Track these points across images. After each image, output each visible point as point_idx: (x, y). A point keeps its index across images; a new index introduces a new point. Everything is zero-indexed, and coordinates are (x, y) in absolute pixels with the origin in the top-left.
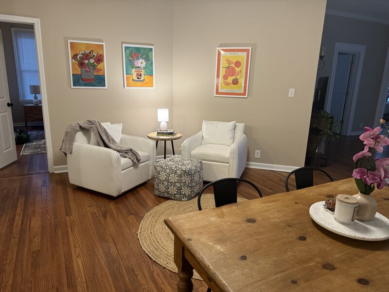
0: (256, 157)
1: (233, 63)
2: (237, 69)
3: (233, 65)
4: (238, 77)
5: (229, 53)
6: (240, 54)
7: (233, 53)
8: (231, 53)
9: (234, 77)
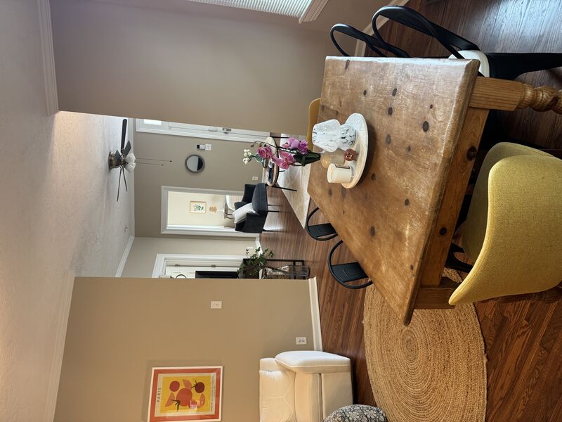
0: (305, 343)
1: (172, 395)
2: (182, 387)
3: (176, 394)
4: (193, 384)
5: (157, 402)
6: (160, 385)
7: (157, 396)
8: (157, 399)
9: (193, 390)
